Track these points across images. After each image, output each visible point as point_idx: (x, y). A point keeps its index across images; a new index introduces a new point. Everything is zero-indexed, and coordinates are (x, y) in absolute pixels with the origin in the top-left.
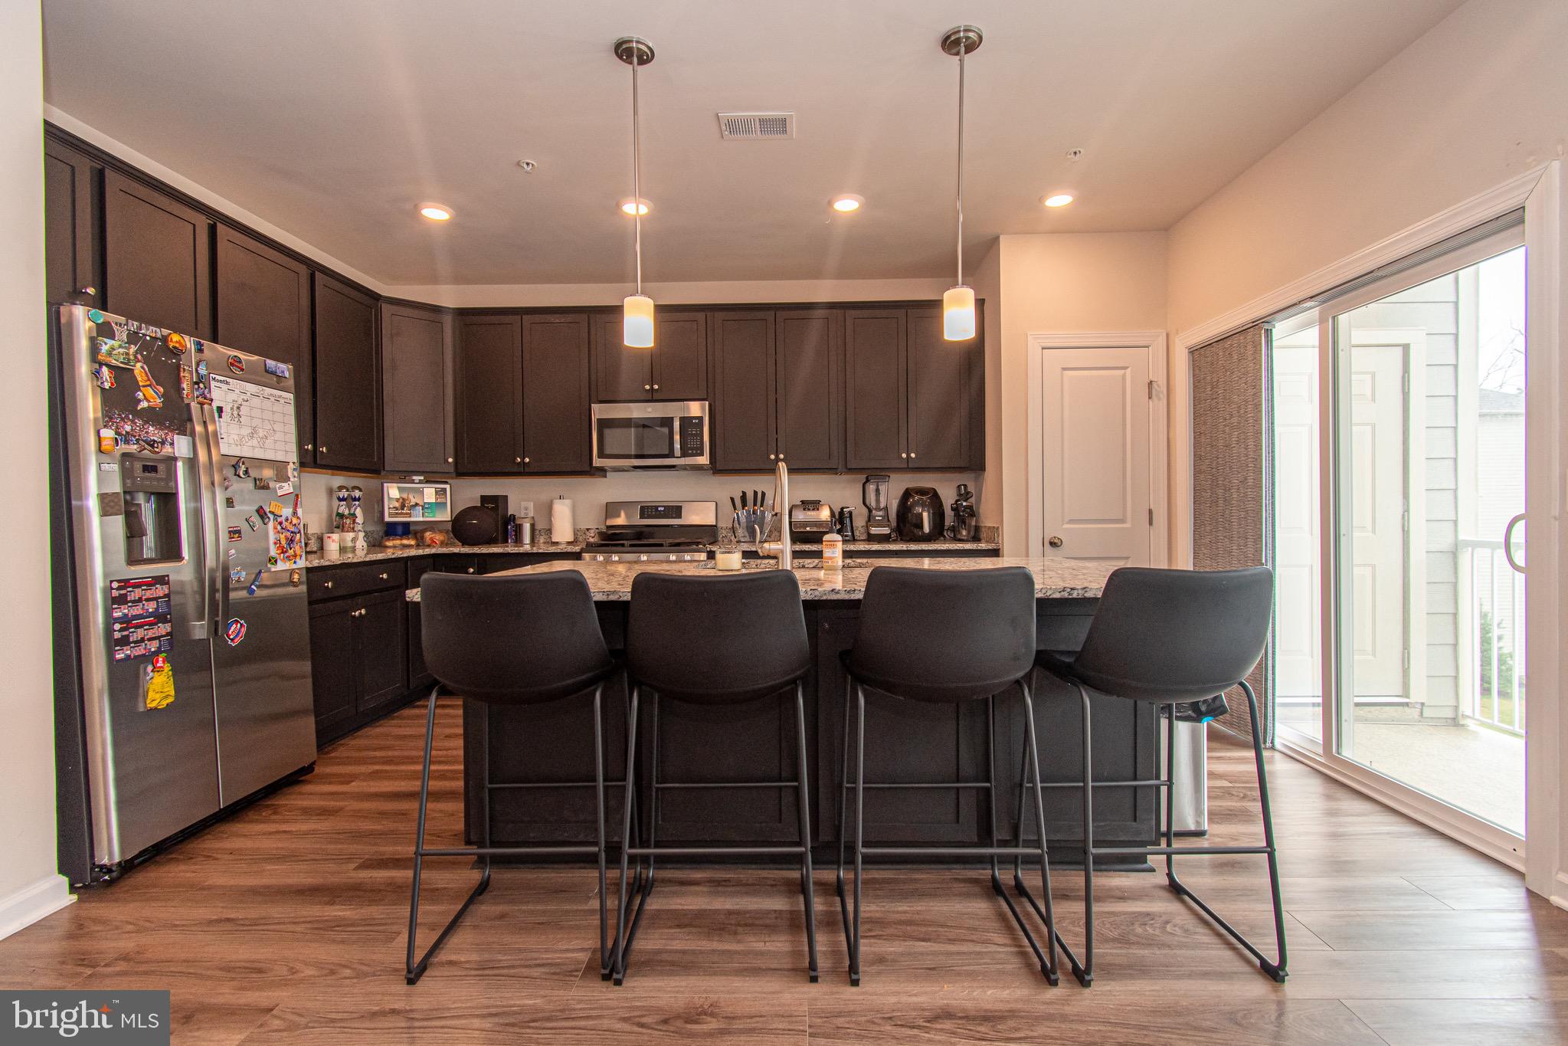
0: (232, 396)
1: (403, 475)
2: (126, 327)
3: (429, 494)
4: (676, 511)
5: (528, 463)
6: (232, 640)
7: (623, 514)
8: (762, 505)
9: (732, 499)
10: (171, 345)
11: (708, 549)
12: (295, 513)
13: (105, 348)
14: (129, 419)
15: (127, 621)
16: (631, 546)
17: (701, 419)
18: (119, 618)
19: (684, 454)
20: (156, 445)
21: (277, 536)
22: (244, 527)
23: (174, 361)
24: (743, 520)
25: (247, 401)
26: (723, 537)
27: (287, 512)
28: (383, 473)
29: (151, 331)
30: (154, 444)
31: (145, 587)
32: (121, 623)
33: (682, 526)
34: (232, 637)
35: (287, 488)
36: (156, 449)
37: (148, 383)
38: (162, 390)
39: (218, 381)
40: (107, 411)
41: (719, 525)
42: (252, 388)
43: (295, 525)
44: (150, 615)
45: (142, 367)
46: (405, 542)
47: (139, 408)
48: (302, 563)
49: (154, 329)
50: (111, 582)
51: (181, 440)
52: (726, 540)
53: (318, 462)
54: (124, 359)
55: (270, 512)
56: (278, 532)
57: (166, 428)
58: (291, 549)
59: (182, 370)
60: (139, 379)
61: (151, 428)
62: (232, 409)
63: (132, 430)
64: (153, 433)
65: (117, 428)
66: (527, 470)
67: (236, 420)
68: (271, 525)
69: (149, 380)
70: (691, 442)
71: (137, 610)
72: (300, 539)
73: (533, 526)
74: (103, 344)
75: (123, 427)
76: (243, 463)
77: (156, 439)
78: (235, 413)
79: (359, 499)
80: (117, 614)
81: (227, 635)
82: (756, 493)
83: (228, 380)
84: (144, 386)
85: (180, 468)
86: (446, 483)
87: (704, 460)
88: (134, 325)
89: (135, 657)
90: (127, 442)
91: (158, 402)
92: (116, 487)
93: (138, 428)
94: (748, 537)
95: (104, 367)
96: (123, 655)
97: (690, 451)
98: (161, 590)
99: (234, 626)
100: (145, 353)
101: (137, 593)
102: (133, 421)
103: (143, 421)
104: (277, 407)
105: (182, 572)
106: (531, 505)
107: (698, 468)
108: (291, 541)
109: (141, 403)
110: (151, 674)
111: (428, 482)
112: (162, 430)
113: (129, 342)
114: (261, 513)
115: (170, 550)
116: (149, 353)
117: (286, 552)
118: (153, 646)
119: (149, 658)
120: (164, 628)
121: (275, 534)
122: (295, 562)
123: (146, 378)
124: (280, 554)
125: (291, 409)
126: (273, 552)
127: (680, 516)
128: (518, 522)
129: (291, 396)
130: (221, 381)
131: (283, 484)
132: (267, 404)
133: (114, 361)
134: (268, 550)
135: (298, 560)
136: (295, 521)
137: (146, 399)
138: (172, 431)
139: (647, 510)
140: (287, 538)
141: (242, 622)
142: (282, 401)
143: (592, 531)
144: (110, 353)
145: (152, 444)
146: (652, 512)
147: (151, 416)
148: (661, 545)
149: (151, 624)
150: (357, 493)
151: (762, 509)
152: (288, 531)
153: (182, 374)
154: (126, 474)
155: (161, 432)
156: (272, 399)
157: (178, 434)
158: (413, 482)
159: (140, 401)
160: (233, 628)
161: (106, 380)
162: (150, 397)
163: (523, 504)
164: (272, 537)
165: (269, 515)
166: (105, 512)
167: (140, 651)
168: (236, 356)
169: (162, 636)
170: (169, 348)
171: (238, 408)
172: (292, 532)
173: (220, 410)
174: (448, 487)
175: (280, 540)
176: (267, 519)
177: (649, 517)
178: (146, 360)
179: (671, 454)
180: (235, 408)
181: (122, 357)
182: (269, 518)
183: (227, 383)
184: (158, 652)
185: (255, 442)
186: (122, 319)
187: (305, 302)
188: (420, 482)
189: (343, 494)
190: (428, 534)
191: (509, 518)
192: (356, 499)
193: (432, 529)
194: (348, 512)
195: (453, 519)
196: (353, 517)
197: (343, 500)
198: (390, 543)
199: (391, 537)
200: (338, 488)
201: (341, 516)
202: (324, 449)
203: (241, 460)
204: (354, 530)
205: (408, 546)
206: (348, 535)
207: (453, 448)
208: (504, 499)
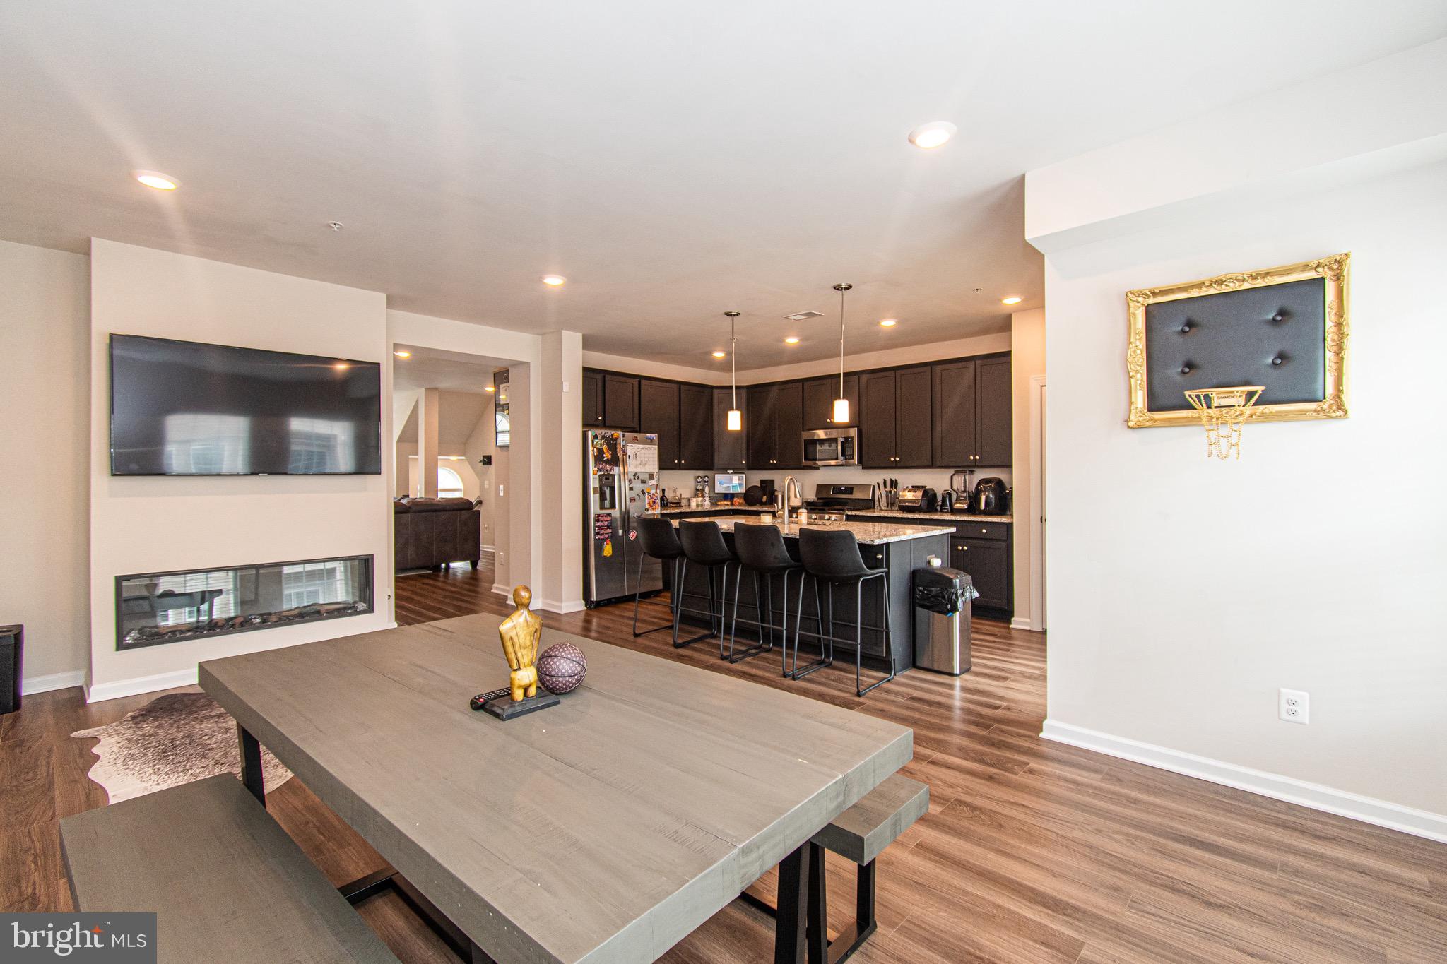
0: (634, 450)
1: (724, 470)
2: (602, 433)
3: (735, 478)
4: (850, 490)
5: (776, 463)
6: (631, 538)
8: (895, 486)
9: (878, 484)
10: (615, 436)
12: (656, 492)
13: (597, 442)
14: (602, 463)
15: (599, 527)
17: (853, 438)
19: (844, 459)
20: (609, 471)
21: (649, 501)
22: (637, 498)
23: (615, 441)
25: (639, 450)
27: (653, 491)
28: (714, 469)
29: (608, 433)
31: (605, 517)
35: (653, 482)
38: (611, 452)
39: (629, 446)
40: (597, 462)
42: (641, 446)
44: (607, 525)
45: (606, 446)
46: (725, 503)
47: (605, 459)
48: (659, 511)
49: (610, 432)
51: (617, 468)
55: (646, 491)
56: (650, 499)
57: (612, 464)
58: (654, 506)
60: (605, 450)
61: (608, 465)
62: (634, 455)
63: (603, 466)
64: (608, 467)
65: (599, 466)
66: (776, 467)
67: (635, 458)
68: (647, 497)
70: (848, 452)
71: (602, 524)
74: (596, 440)
77: (609, 469)
79: (707, 482)
80: (597, 525)
81: (629, 536)
82: (892, 480)
83: (633, 444)
84: (606, 452)
85: (616, 478)
86: (743, 473)
87: (856, 461)
88: (604, 432)
89: (601, 539)
90: (601, 471)
91: (609, 457)
92: (598, 486)
95: (596, 448)
96: (599, 537)
97: (848, 456)
98: (609, 518)
99: (632, 533)
101: (602, 519)
103: (605, 463)
104: (651, 452)
105: (616, 513)
108: (654, 503)
109: (605, 457)
110: (606, 545)
111: (735, 473)
113: (602, 439)
114: (643, 492)
115: (613, 506)
116: (608, 440)
117: (652, 507)
118: (607, 536)
119: (605, 540)
120: (610, 531)
122: (656, 511)
123: (607, 449)
124: (650, 508)
125: (656, 452)
126: (647, 506)
127: (851, 493)
129: (656, 447)
130: (631, 445)
131: (652, 479)
132: (648, 451)
133: (598, 445)
134: (645, 506)
136: (656, 495)
138: (614, 465)
139: (836, 489)
140: (652, 501)
141: (635, 531)
142: (653, 450)
143: (809, 500)
145: (607, 470)
147: (608, 462)
149: (607, 528)
150: (706, 479)
151: (896, 490)
152: (653, 499)
153: (618, 445)
154: (600, 481)
155: (611, 466)
156: (650, 449)
157: (616, 466)
158: (728, 473)
161: (594, 452)
162: (607, 456)
163: (781, 484)
164: (647, 501)
166: (594, 494)
167: (603, 537)
168: (635, 436)
169: (609, 533)
170: (614, 438)
171: (636, 454)
172: (655, 500)
173: (629, 456)
174: (744, 475)
175: (650, 503)
176: (646, 494)
177: (837, 493)
178: (607, 444)
179: (837, 458)
181: (601, 443)
183: (633, 446)
184: (608, 538)
185: (642, 466)
187: (676, 399)
188: (732, 473)
189: (700, 479)
190: (735, 499)
191: (773, 491)
192: (706, 482)
193: (738, 497)
194: (701, 488)
195: (746, 491)
196: (703, 490)
197: (699, 482)
198: (719, 503)
199: (721, 500)
200: (699, 477)
201: (697, 490)
202: (683, 462)
203: (636, 473)
204: (703, 496)
205: (727, 505)
206: (701, 499)
207: (745, 456)
208: (772, 481)
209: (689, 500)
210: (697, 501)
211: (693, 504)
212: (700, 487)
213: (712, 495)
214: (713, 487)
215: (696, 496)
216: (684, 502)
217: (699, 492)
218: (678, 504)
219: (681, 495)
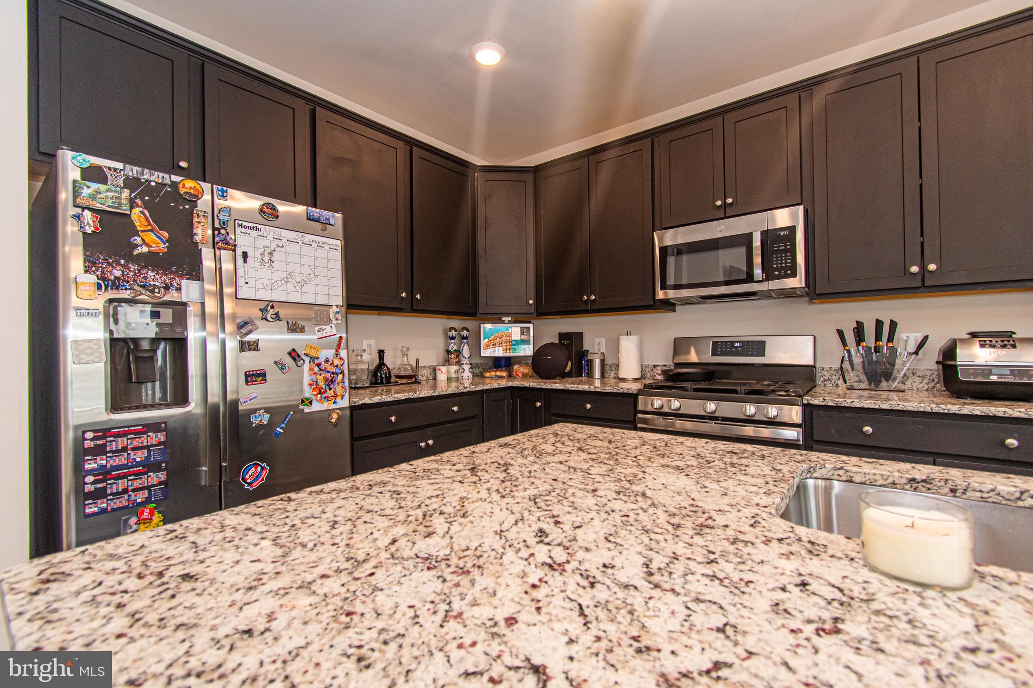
0: (261, 242)
1: (496, 318)
2: (122, 172)
3: (515, 332)
4: (759, 348)
5: (594, 300)
6: (250, 484)
7: (693, 351)
8: (890, 339)
9: (840, 333)
10: (182, 191)
11: (805, 402)
12: (339, 354)
13: (86, 192)
14: (119, 264)
15: (104, 474)
16: (696, 390)
17: (792, 229)
18: (93, 470)
19: (769, 276)
20: (157, 290)
21: (314, 377)
22: (270, 370)
23: (187, 207)
24: (857, 360)
25: (283, 246)
26: (825, 380)
27: (330, 353)
28: (479, 316)
29: (154, 177)
30: (154, 289)
31: (132, 436)
32: (94, 475)
33: (766, 365)
34: (249, 481)
35: (328, 330)
36: (156, 294)
37: (150, 228)
38: (166, 234)
39: (245, 227)
40: (88, 256)
41: (818, 366)
42: (288, 235)
43: (337, 366)
44: (138, 464)
45: (142, 212)
46: (498, 373)
47: (135, 253)
48: (344, 403)
49: (161, 175)
50: (84, 432)
51: (190, 285)
52: (829, 385)
53: (414, 307)
54: (113, 203)
55: (305, 354)
56: (316, 373)
57: (172, 273)
58: (330, 389)
59: (195, 215)
60: (137, 224)
61: (150, 273)
62: (262, 254)
63: (123, 275)
64: (154, 277)
65: (103, 272)
66: (594, 307)
67: (268, 265)
68: (306, 367)
69: (150, 224)
70: (777, 260)
71: (118, 460)
72: (343, 379)
73: (603, 362)
74: (85, 187)
75: (111, 273)
76: (272, 307)
77: (157, 284)
78: (267, 258)
79: (467, 338)
81: (243, 479)
82: (879, 324)
83: (259, 226)
84: (143, 231)
86: (530, 322)
87: (797, 282)
88: (133, 171)
89: (113, 510)
91: (162, 247)
93: (132, 273)
94: (867, 382)
95: (86, 211)
96: (96, 509)
97: (776, 273)
98: (155, 437)
99: (253, 469)
100: (147, 198)
101: (120, 442)
102: (125, 266)
103: (139, 265)
104: (320, 253)
106: (603, 341)
107: (789, 294)
108: (330, 382)
109: (139, 248)
110: (135, 527)
111: (515, 322)
112: (166, 275)
114: (294, 355)
116: (153, 198)
117: (324, 393)
118: (140, 497)
119: (133, 509)
120: (156, 477)
121: (311, 375)
122: (335, 402)
123: (146, 223)
124: (317, 395)
125: (337, 257)
126: (308, 393)
127: (762, 354)
128: (590, 357)
129: (339, 243)
130: (249, 228)
131: (324, 327)
132: (306, 250)
133: (98, 205)
134: (302, 391)
135: (339, 400)
137: (145, 243)
138: (181, 276)
139: (719, 347)
140: (326, 379)
141: (264, 465)
142: (327, 247)
143: (659, 368)
144: (93, 197)
145: (151, 288)
146: (726, 348)
147: (152, 261)
148: (735, 392)
149: (138, 474)
150: (465, 333)
151: (890, 344)
152: (328, 372)
153: (195, 219)
155: (164, 277)
156: (315, 245)
157: (187, 279)
158: (503, 322)
159: (137, 246)
160: (251, 472)
161: (88, 224)
163: (597, 340)
164: (307, 379)
165: (305, 358)
167: (123, 502)
168: (268, 204)
169: (153, 486)
170: (181, 195)
171: (271, 254)
172: (333, 373)
173: (245, 255)
174: (531, 326)
175: (317, 382)
176: (302, 361)
177: (724, 354)
179: (750, 278)
180: (266, 254)
181: (111, 201)
182: (303, 360)
183: (258, 229)
184: (146, 502)
185: (290, 287)
186: (120, 166)
188: (509, 322)
189: (453, 333)
190: (516, 367)
191: (583, 354)
192: (464, 338)
193: (519, 363)
194: (455, 348)
195: (535, 354)
196: (459, 353)
197: (453, 338)
198: (488, 375)
199: (489, 369)
200: (451, 329)
201: (448, 352)
202: (418, 296)
203: (271, 304)
204: (459, 363)
205: (501, 377)
206: (455, 368)
207: (532, 292)
208: (580, 335)
209: (434, 370)
210: (448, 372)
211: (442, 377)
212: (453, 347)
213: (476, 361)
214: (476, 347)
215: (447, 362)
216: (423, 375)
217: (453, 356)
218: (412, 379)
219: (417, 361)
